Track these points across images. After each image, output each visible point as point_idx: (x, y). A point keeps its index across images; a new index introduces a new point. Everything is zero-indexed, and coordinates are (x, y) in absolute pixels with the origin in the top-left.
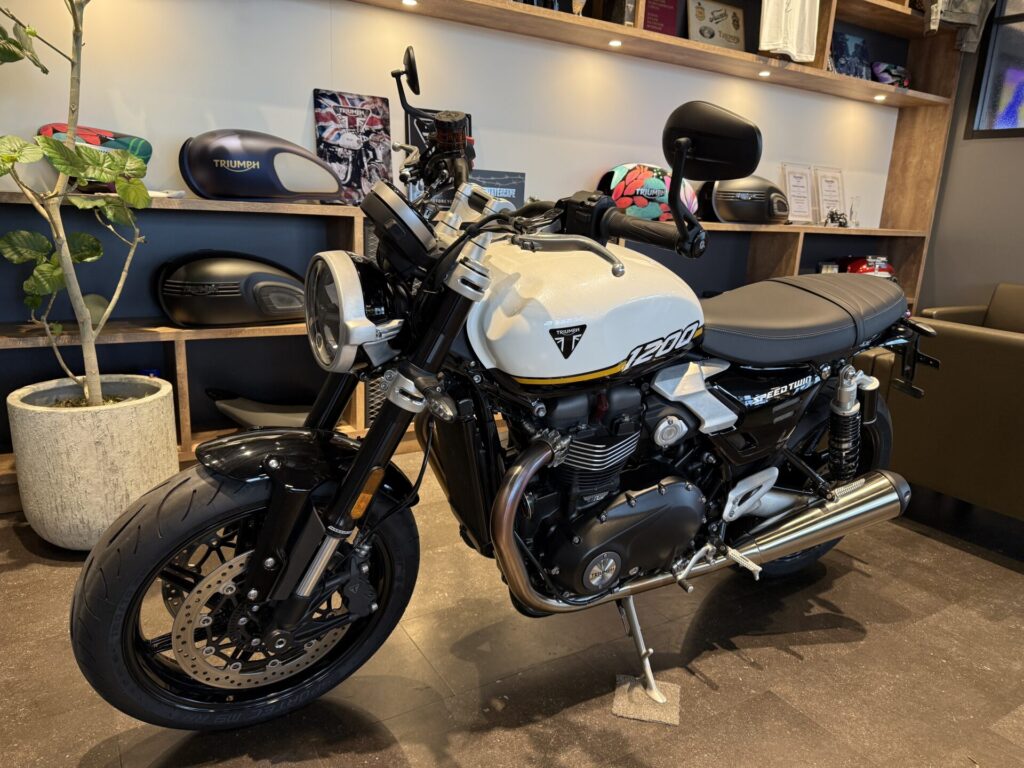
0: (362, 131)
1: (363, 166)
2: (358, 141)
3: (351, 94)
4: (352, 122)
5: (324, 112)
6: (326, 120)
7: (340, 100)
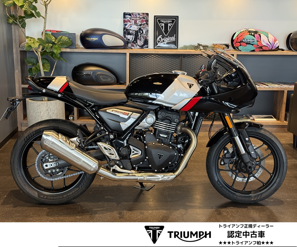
0: (139, 24)
1: (139, 36)
2: (137, 28)
5: (126, 19)
6: (127, 22)
7: (132, 15)
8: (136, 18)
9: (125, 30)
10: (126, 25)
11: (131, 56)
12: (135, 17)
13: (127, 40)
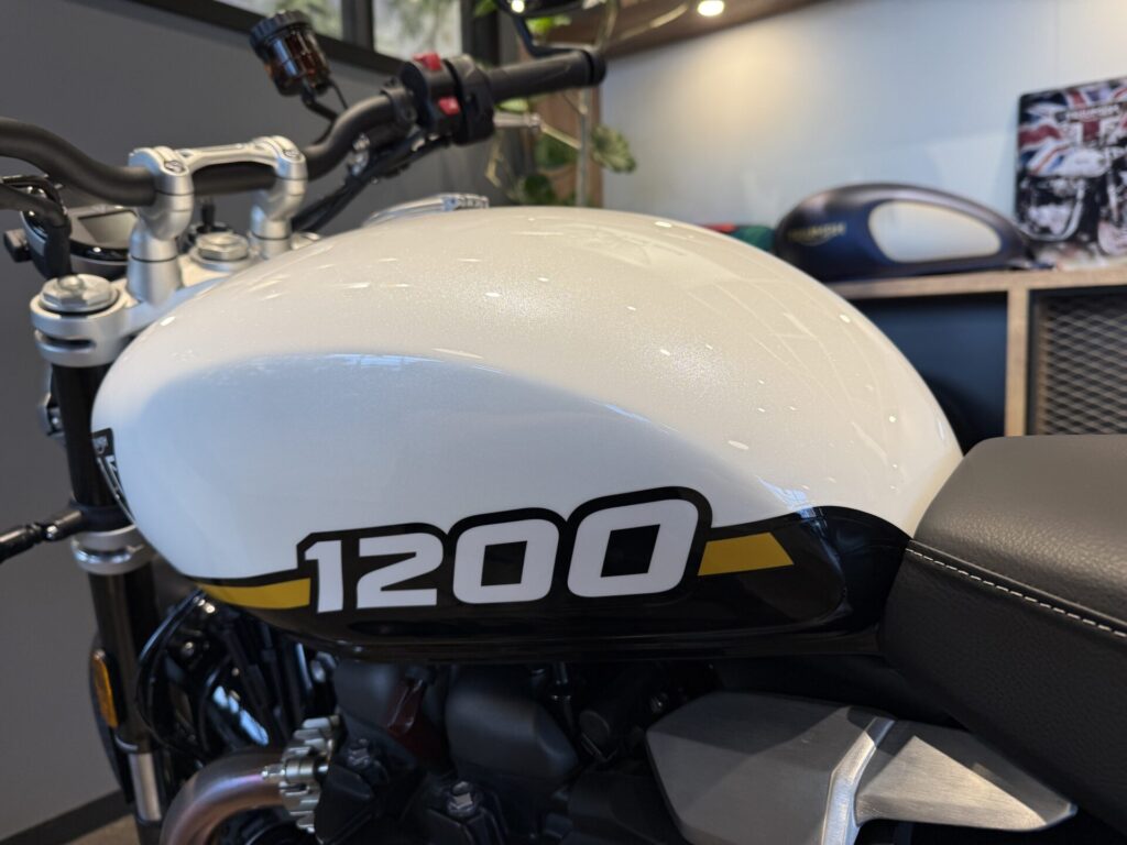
0: (1112, 139)
1: (1105, 200)
2: (1102, 162)
3: (1094, 84)
4: (1091, 132)
5: (1033, 127)
6: (1036, 138)
7: (1070, 100)
8: (1093, 112)
9: (1024, 185)
10: (1030, 155)
11: (1037, 309)
12: (1089, 102)
13: (1035, 236)
